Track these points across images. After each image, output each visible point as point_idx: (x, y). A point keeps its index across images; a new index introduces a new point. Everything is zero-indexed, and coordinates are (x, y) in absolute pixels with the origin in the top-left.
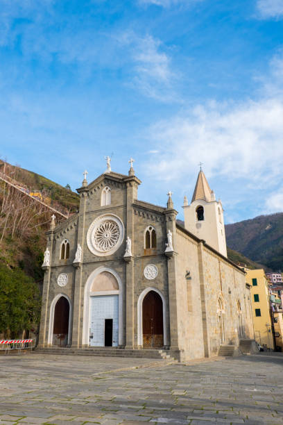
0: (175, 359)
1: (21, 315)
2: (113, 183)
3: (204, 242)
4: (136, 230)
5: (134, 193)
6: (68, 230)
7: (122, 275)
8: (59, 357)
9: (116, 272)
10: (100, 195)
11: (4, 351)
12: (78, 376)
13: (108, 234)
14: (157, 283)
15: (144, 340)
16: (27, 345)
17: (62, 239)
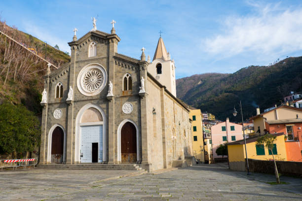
0: (146, 170)
1: (25, 141)
2: (98, 39)
3: (165, 87)
4: (116, 76)
5: (115, 48)
6: (61, 75)
7: (105, 110)
8: (58, 171)
9: (101, 108)
10: (88, 49)
11: (12, 167)
12: (78, 185)
13: (94, 79)
14: (132, 116)
15: (122, 158)
16: (30, 163)
17: (57, 82)
